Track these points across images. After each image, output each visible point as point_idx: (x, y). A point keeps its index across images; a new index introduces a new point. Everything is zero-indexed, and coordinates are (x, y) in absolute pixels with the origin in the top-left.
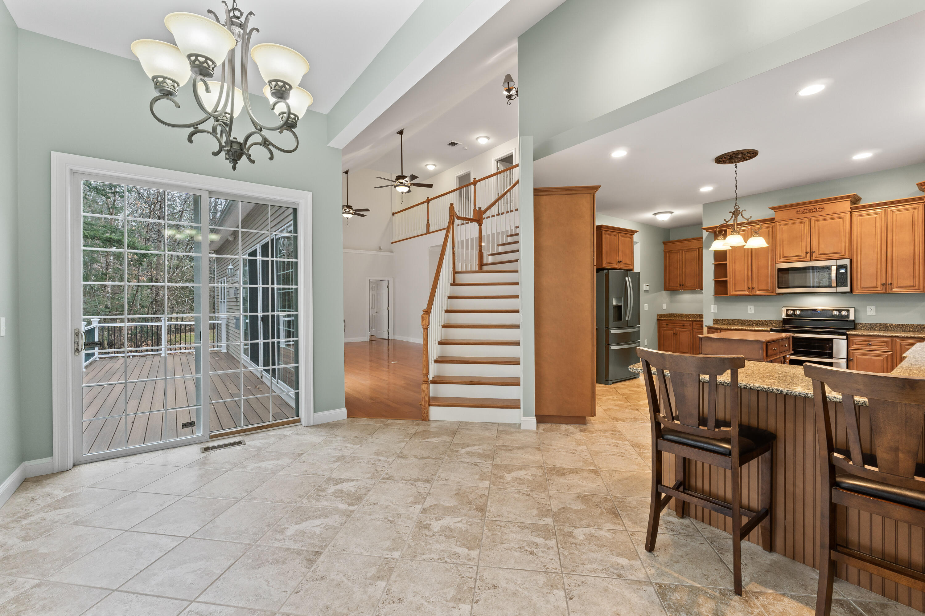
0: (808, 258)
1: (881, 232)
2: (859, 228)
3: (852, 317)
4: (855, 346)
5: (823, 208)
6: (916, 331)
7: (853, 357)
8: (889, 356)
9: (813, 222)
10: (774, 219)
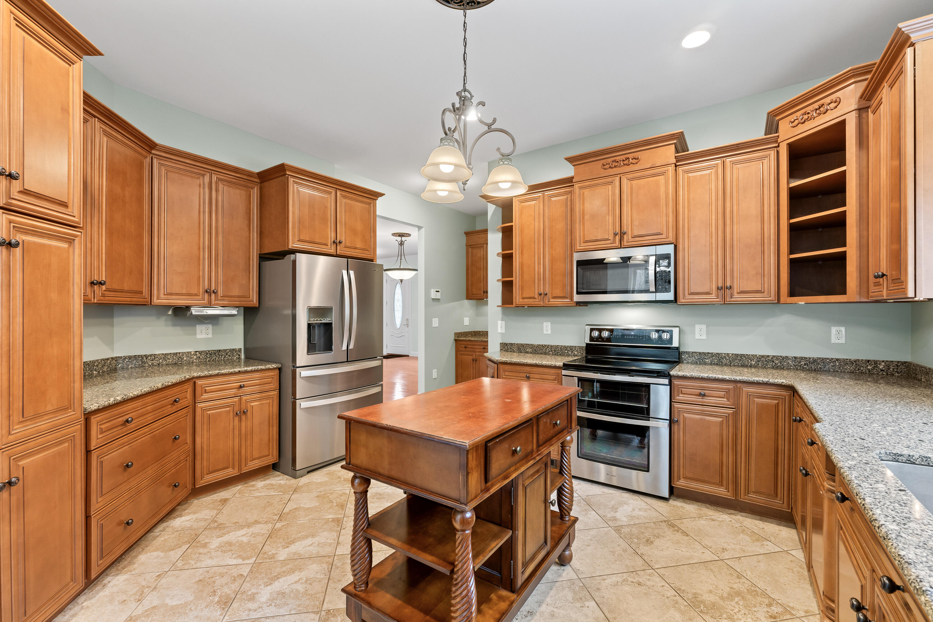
0: (617, 244)
1: (717, 200)
2: (686, 193)
3: (675, 344)
4: (681, 397)
5: (638, 159)
6: (760, 365)
7: (679, 415)
8: (730, 416)
9: (625, 181)
10: (573, 178)
